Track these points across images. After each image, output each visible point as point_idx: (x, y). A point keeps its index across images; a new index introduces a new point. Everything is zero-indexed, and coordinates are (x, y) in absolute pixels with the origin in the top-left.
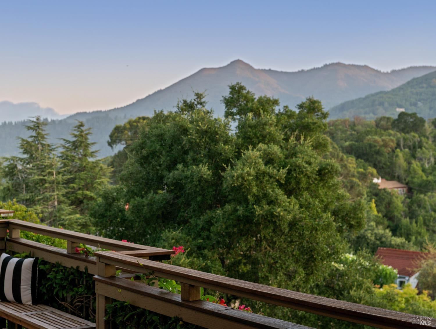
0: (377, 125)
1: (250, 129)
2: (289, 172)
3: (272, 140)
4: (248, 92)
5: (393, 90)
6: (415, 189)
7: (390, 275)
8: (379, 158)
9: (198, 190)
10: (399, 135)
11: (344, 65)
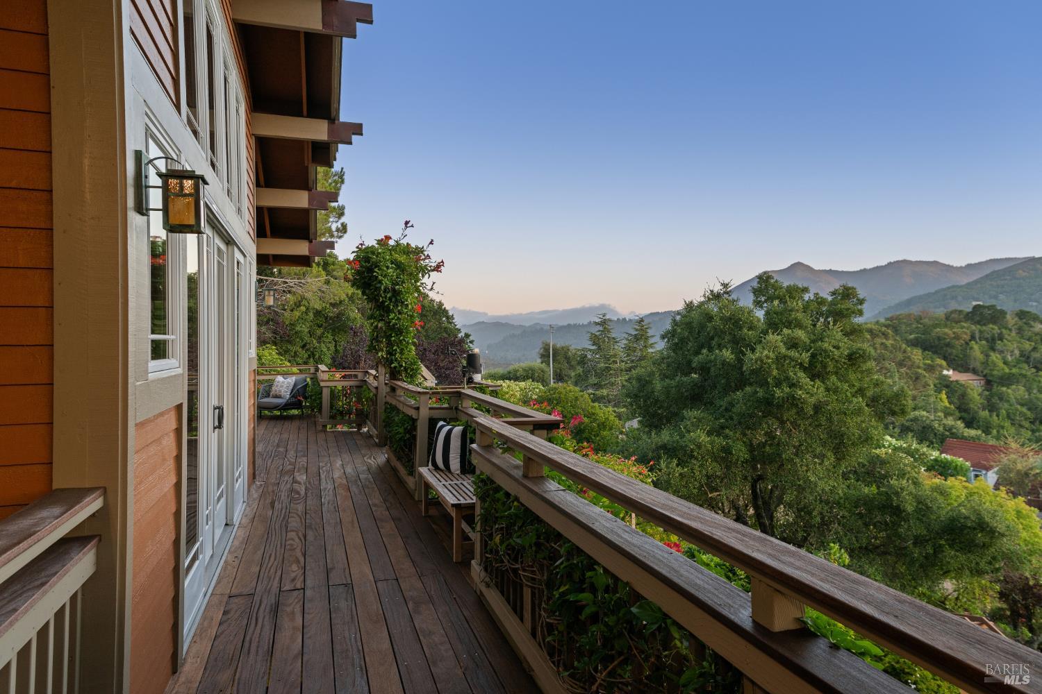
0: (947, 318)
1: (775, 316)
2: (813, 356)
3: (799, 325)
4: (776, 281)
5: (968, 284)
6: (996, 382)
7: (962, 468)
8: (949, 350)
9: (721, 373)
10: (973, 327)
11: (910, 262)
